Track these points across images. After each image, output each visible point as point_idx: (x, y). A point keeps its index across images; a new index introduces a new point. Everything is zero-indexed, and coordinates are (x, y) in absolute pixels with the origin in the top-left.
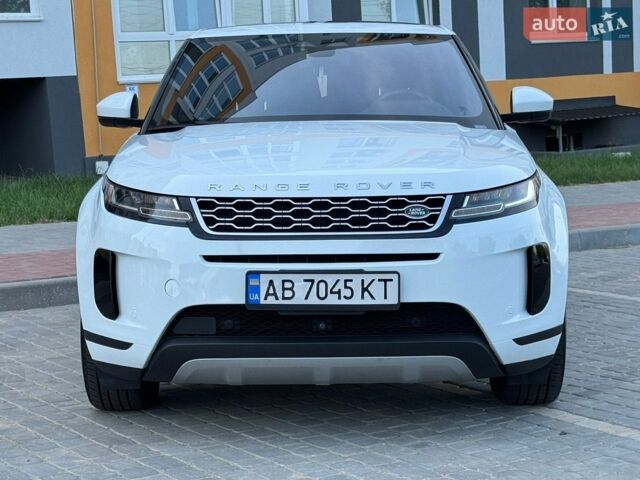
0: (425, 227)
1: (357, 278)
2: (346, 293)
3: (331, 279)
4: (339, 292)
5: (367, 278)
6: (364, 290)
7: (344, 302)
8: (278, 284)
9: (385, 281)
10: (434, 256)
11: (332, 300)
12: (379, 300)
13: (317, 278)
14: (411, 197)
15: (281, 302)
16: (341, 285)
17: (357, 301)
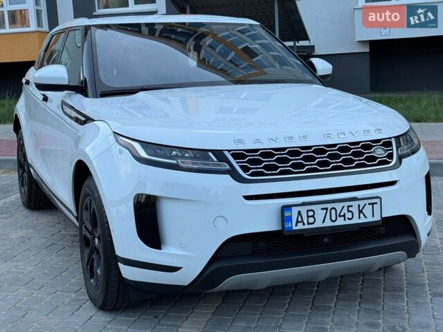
1: (355, 204)
2: (349, 215)
3: (338, 206)
4: (344, 216)
5: (362, 203)
6: (360, 211)
7: (348, 222)
8: (304, 214)
9: (373, 204)
11: (340, 222)
12: (370, 219)
13: (329, 206)
15: (307, 227)
16: (345, 210)
17: (356, 221)
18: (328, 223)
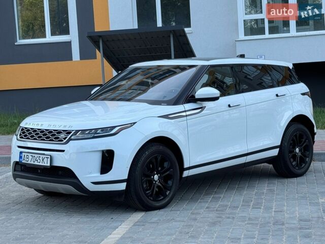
0: (62, 141)
1: (41, 156)
2: (39, 161)
3: (36, 156)
4: (37, 161)
5: (44, 156)
6: (43, 160)
7: (38, 164)
8: (26, 156)
9: (48, 158)
10: (63, 151)
11: (36, 163)
12: (46, 165)
13: (33, 155)
14: (64, 131)
15: (26, 162)
16: (38, 159)
17: (41, 164)
18: (32, 163)
